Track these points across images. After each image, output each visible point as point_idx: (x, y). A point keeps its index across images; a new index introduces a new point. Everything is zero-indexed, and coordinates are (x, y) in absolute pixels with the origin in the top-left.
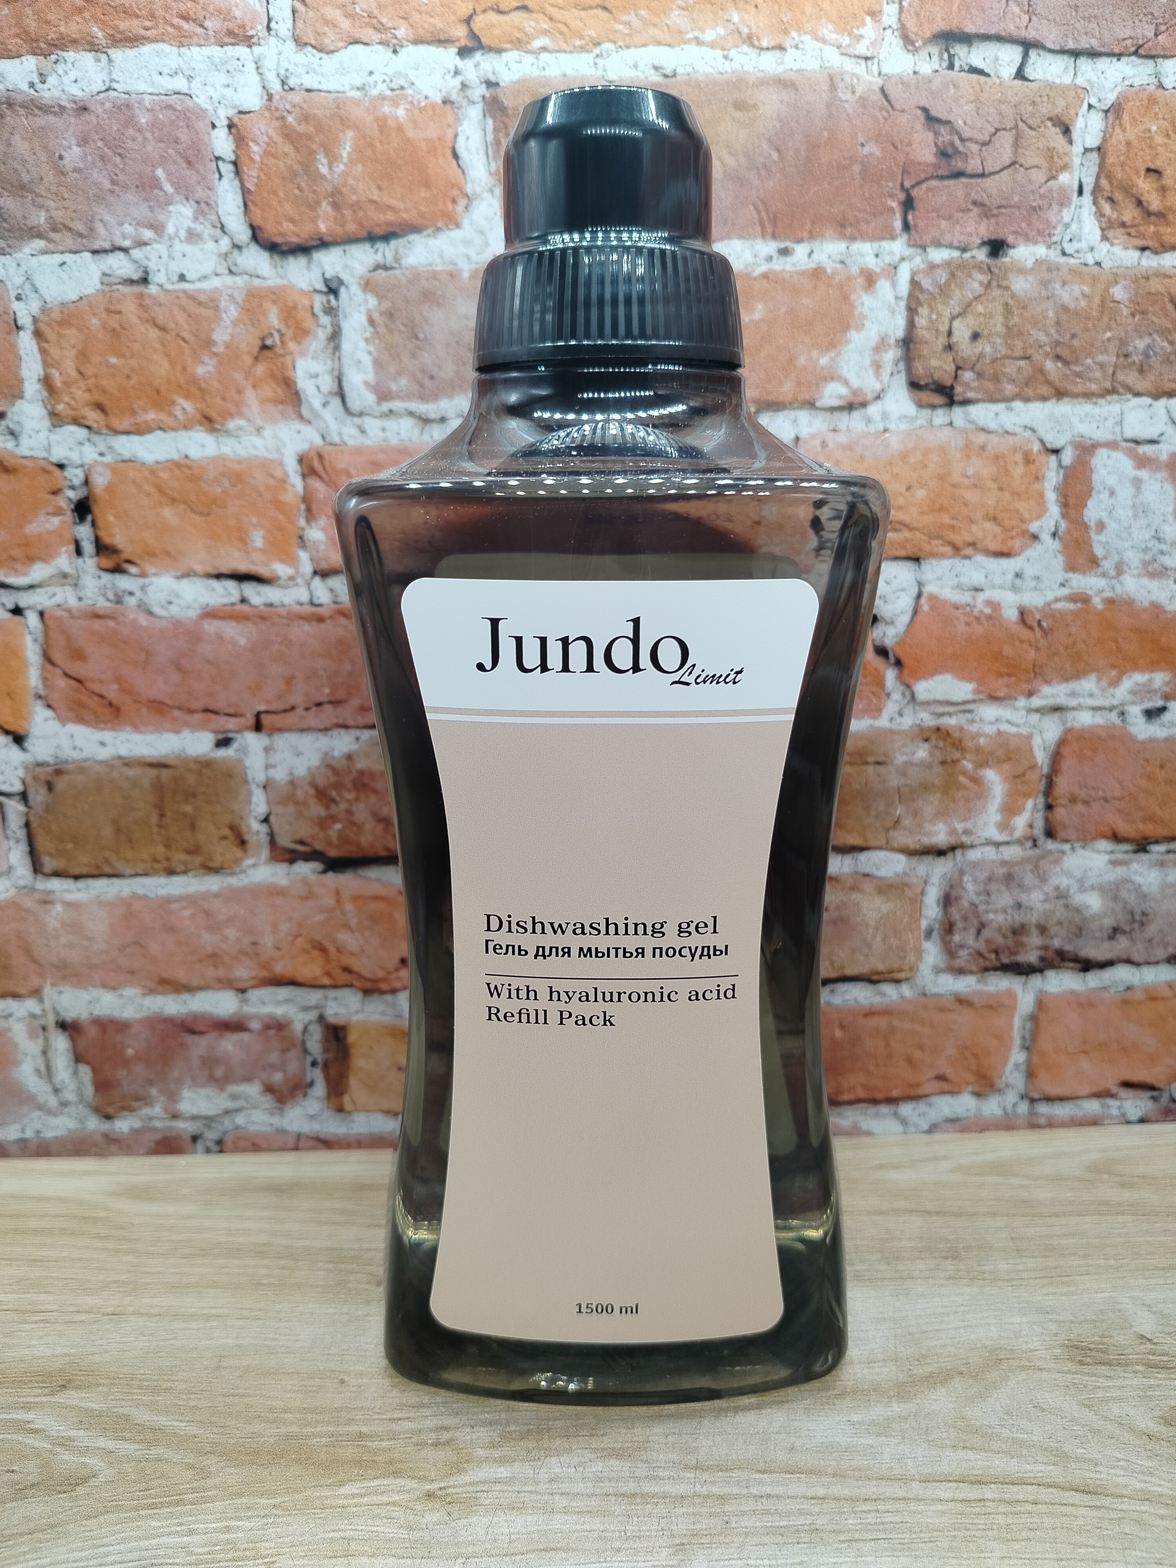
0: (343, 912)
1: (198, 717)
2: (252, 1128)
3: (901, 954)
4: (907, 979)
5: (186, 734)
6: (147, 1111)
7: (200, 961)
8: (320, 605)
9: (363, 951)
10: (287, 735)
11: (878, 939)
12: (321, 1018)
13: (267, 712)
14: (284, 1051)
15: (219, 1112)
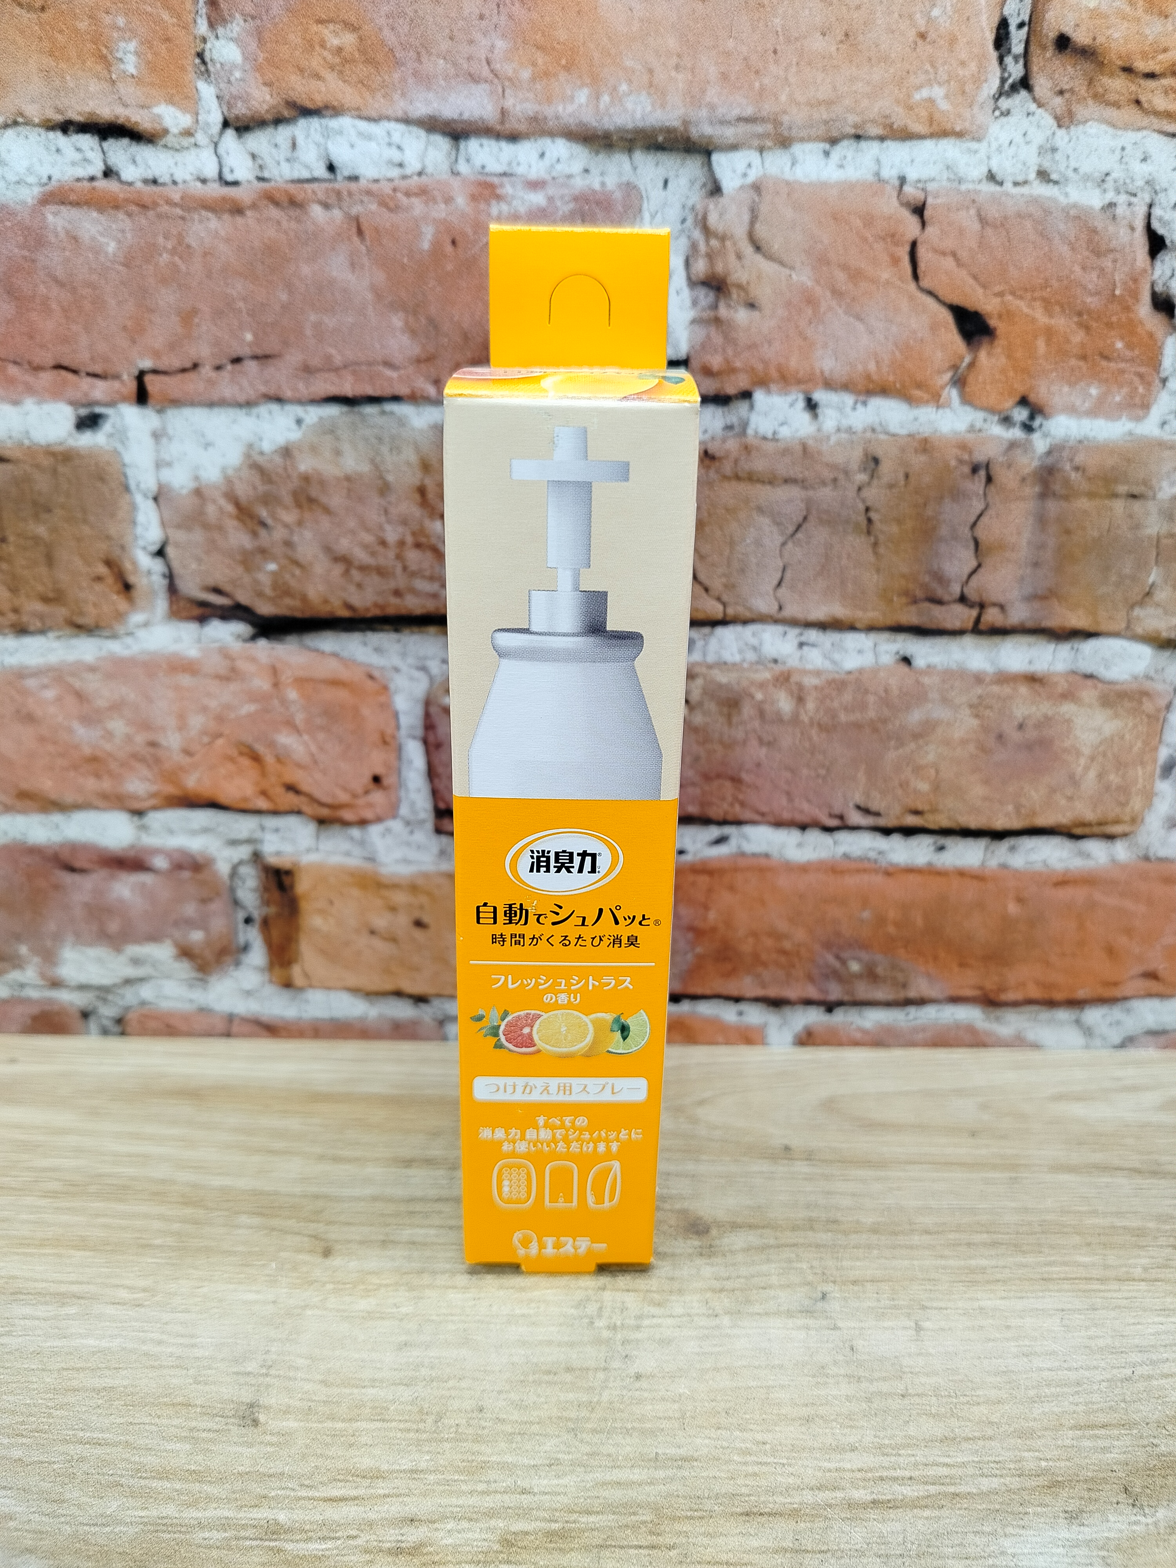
0: (284, 702)
1: (47, 377)
2: (165, 1005)
3: (1122, 798)
4: (1125, 835)
5: (30, 404)
6: (15, 975)
7: (75, 767)
8: (236, 183)
9: (316, 762)
10: (187, 412)
11: (1092, 774)
12: (257, 857)
13: (155, 372)
14: (204, 901)
15: (117, 980)
